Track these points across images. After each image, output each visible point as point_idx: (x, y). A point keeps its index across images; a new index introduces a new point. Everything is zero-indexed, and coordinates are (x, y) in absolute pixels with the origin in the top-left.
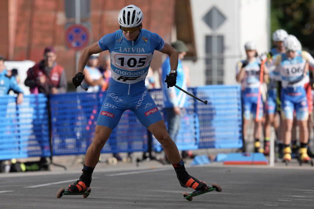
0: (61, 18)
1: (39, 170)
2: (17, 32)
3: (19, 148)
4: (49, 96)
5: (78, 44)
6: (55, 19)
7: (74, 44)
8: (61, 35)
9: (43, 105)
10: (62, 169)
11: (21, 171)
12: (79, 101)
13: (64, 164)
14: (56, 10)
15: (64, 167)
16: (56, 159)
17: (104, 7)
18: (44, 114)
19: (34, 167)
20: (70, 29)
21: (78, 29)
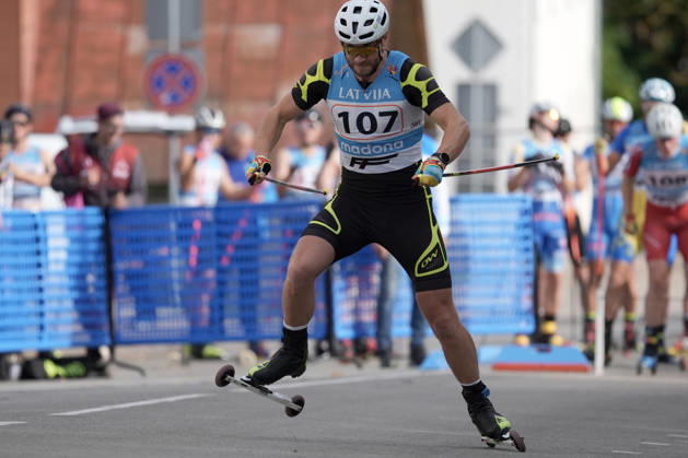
0: (137, 40)
1: (84, 376)
2: (39, 68)
3: (42, 328)
4: (109, 213)
5: (174, 98)
6: (124, 43)
7: (165, 98)
8: (138, 78)
9: (95, 233)
10: (136, 374)
11: (45, 377)
12: (173, 226)
13: (139, 363)
14: (127, 21)
15: (141, 371)
16: (123, 352)
17: (232, 16)
18: (97, 253)
19: (75, 368)
20: (156, 65)
21: (174, 65)
